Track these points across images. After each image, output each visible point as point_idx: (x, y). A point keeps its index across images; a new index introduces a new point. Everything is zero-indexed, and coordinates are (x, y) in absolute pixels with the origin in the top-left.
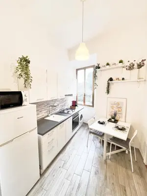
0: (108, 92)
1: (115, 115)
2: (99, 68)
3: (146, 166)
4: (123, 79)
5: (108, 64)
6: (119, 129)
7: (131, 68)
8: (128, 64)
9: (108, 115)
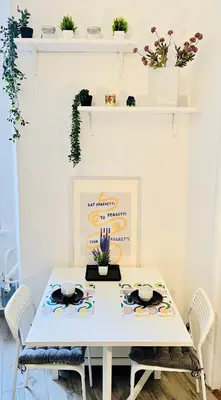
0: (76, 155)
1: (105, 245)
2: (28, 33)
3: (215, 392)
4: (131, 101)
5: (68, 26)
6: (144, 304)
7: (156, 57)
8: (151, 41)
9: (77, 254)
